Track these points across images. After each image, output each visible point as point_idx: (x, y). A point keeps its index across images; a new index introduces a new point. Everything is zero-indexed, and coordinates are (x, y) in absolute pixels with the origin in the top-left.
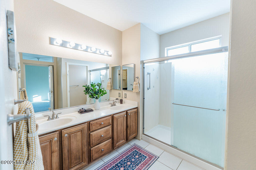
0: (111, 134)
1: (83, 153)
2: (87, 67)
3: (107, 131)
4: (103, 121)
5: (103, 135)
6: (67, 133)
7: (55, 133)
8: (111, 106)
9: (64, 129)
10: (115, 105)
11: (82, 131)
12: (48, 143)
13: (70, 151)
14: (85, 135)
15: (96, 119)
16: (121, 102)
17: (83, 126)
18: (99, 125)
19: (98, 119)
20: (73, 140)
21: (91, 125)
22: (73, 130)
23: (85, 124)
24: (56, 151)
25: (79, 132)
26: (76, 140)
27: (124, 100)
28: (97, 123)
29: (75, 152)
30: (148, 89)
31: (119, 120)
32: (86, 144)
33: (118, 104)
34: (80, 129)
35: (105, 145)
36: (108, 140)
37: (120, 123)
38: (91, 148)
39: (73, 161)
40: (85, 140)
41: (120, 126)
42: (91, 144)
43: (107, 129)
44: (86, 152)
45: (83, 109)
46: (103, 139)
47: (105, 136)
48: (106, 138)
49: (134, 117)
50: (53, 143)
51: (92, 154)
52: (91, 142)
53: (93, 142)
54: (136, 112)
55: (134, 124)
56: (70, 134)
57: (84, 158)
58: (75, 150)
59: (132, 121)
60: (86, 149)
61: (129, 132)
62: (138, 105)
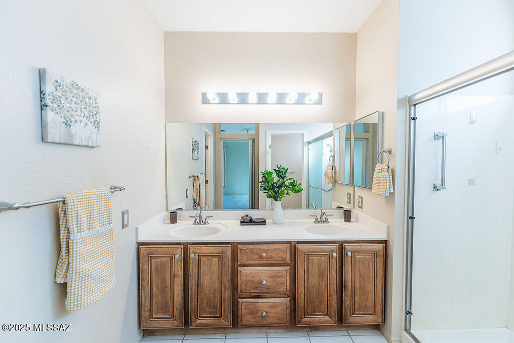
0: (288, 287)
1: (221, 300)
2: (303, 134)
3: (275, 276)
4: (266, 251)
5: (264, 282)
6: (195, 253)
7: (178, 246)
8: (315, 222)
9: (193, 244)
10: (326, 221)
11: (220, 256)
12: (169, 259)
13: (199, 284)
14: (227, 268)
15: (253, 243)
16: (347, 216)
17: (223, 248)
18: (256, 257)
19: (258, 243)
20: (204, 268)
21: (239, 251)
22: (205, 250)
23: (228, 245)
24: (179, 277)
25: (216, 256)
26: (211, 271)
27: (355, 212)
28: (252, 251)
29: (207, 292)
30: (436, 189)
31: (312, 259)
32: (228, 285)
33: (336, 221)
34: (217, 252)
35: (272, 306)
36: (281, 297)
37: (317, 270)
38: (240, 298)
39: (204, 305)
40: (227, 277)
41: (317, 277)
42: (239, 291)
43: (278, 273)
44: (227, 302)
45: (247, 216)
46: (267, 291)
47: (272, 286)
48: (274, 290)
49: (369, 266)
50: (175, 261)
51: (240, 312)
52: (239, 286)
53: (243, 288)
54: (382, 253)
55: (368, 285)
56: (200, 256)
57: (224, 311)
58: (208, 288)
59: (362, 276)
60: (227, 294)
61: (347, 302)
62: (388, 233)
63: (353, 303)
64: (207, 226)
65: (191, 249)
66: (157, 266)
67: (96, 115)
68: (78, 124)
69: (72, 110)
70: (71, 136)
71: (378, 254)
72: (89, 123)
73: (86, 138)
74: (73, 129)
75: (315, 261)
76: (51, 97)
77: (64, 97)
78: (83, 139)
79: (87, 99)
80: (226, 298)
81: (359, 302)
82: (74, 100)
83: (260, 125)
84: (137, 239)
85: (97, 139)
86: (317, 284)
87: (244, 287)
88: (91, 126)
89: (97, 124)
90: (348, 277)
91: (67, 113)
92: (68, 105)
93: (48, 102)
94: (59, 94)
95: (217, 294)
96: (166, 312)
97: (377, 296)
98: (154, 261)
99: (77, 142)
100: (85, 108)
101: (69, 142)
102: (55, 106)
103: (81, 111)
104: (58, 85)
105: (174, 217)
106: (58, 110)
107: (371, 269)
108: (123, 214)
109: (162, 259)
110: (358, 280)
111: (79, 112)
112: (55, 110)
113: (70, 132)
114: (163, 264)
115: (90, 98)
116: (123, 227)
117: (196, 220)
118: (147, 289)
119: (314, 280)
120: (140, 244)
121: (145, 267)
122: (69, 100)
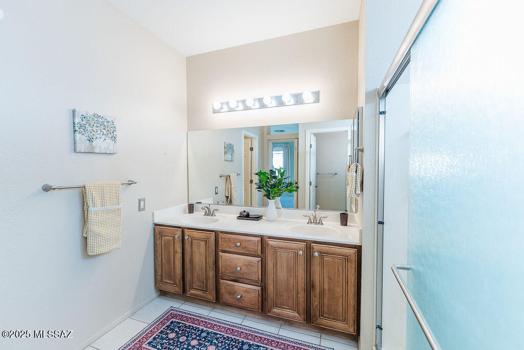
0: (260, 277)
1: (208, 277)
3: (249, 265)
4: (240, 241)
5: (239, 269)
6: (189, 236)
7: (178, 229)
8: (308, 223)
9: (189, 229)
11: (206, 242)
12: (172, 238)
13: (191, 261)
14: (211, 252)
16: (343, 219)
17: (209, 235)
18: (233, 245)
20: (195, 249)
21: (220, 238)
22: (196, 234)
23: (212, 233)
24: (178, 253)
25: (202, 241)
26: (200, 252)
28: (229, 239)
29: (197, 269)
31: (280, 254)
32: (211, 265)
33: (332, 224)
34: (204, 237)
35: (246, 292)
36: (253, 285)
37: (285, 265)
38: (222, 279)
39: (195, 279)
40: (211, 259)
41: (285, 272)
42: (220, 272)
43: (250, 262)
44: (211, 280)
45: (244, 211)
46: (242, 276)
47: (246, 273)
48: (248, 278)
49: (338, 270)
50: (176, 241)
51: (221, 290)
52: (220, 268)
53: (223, 271)
54: (354, 258)
55: (338, 290)
56: (193, 239)
57: (209, 286)
58: (198, 265)
59: (331, 279)
60: (211, 273)
61: (316, 302)
62: (361, 239)
63: (322, 305)
64: (214, 217)
65: (187, 232)
66: (165, 243)
67: (113, 132)
68: (98, 140)
69: (94, 131)
70: (93, 147)
71: (349, 260)
72: (107, 138)
73: (104, 148)
74: (94, 143)
75: (283, 257)
76: (79, 125)
77: (88, 124)
78: (102, 149)
79: (106, 123)
80: (210, 277)
81: (328, 305)
82: (95, 125)
83: (300, 125)
84: (153, 221)
85: (114, 148)
86: (286, 279)
87: (224, 269)
88: (109, 140)
89: (114, 138)
90: (317, 277)
91: (90, 134)
92: (91, 129)
93: (77, 128)
94: (84, 122)
95: (204, 271)
96: (170, 279)
97: (349, 303)
98: (163, 238)
99: (97, 151)
100: (104, 129)
101: (92, 151)
102: (82, 130)
103: (101, 131)
104: (83, 117)
105: (191, 209)
106: (83, 132)
107: (341, 274)
108: (140, 201)
109: (168, 237)
110: (327, 283)
111: (99, 132)
112: (82, 132)
113: (92, 145)
114: (169, 241)
115: (108, 122)
116: (139, 210)
117: (206, 212)
118: (159, 258)
119: (282, 275)
120: (156, 225)
121: (158, 242)
122: (92, 125)
